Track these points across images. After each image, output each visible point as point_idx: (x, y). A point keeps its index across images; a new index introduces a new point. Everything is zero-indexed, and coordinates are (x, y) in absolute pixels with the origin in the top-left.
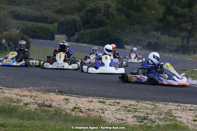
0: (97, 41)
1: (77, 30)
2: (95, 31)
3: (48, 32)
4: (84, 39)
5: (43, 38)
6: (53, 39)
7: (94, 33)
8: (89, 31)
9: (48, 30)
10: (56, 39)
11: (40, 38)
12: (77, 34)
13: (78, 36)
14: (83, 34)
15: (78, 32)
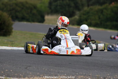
0: (108, 23)
1: (77, 8)
2: (106, 9)
3: (34, 11)
4: (89, 21)
5: (28, 20)
6: (42, 20)
7: (105, 10)
8: (97, 7)
9: (35, 7)
10: (46, 21)
11: (23, 19)
12: (78, 13)
13: (80, 16)
14: (88, 13)
15: (79, 10)
